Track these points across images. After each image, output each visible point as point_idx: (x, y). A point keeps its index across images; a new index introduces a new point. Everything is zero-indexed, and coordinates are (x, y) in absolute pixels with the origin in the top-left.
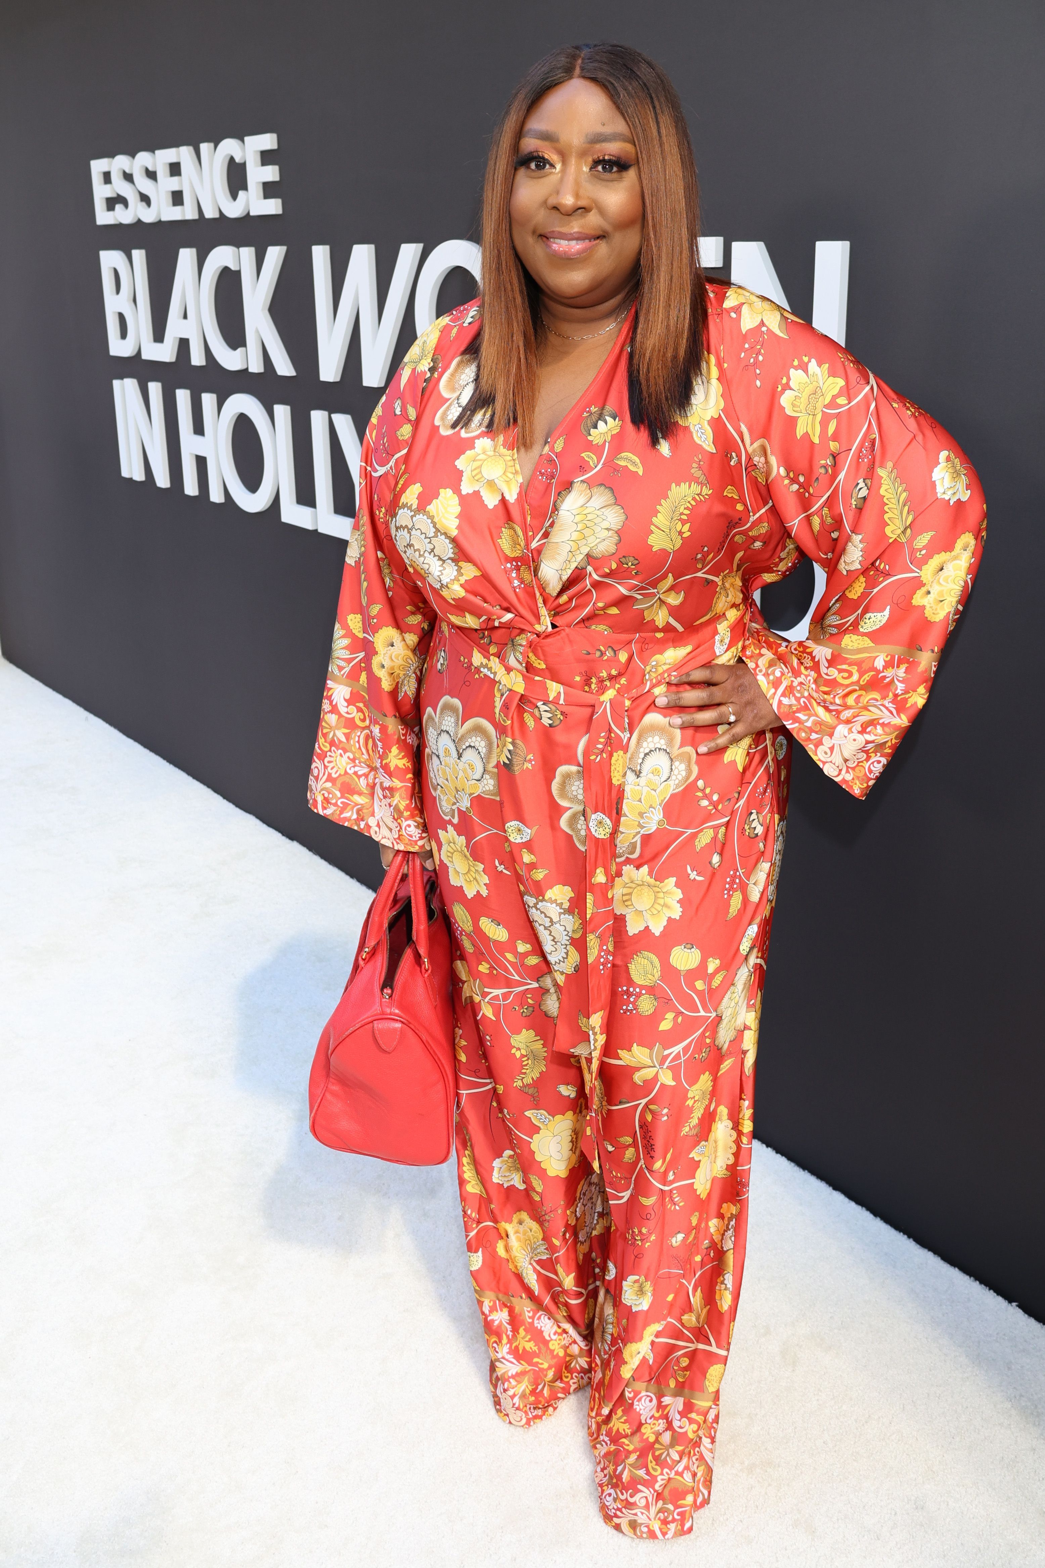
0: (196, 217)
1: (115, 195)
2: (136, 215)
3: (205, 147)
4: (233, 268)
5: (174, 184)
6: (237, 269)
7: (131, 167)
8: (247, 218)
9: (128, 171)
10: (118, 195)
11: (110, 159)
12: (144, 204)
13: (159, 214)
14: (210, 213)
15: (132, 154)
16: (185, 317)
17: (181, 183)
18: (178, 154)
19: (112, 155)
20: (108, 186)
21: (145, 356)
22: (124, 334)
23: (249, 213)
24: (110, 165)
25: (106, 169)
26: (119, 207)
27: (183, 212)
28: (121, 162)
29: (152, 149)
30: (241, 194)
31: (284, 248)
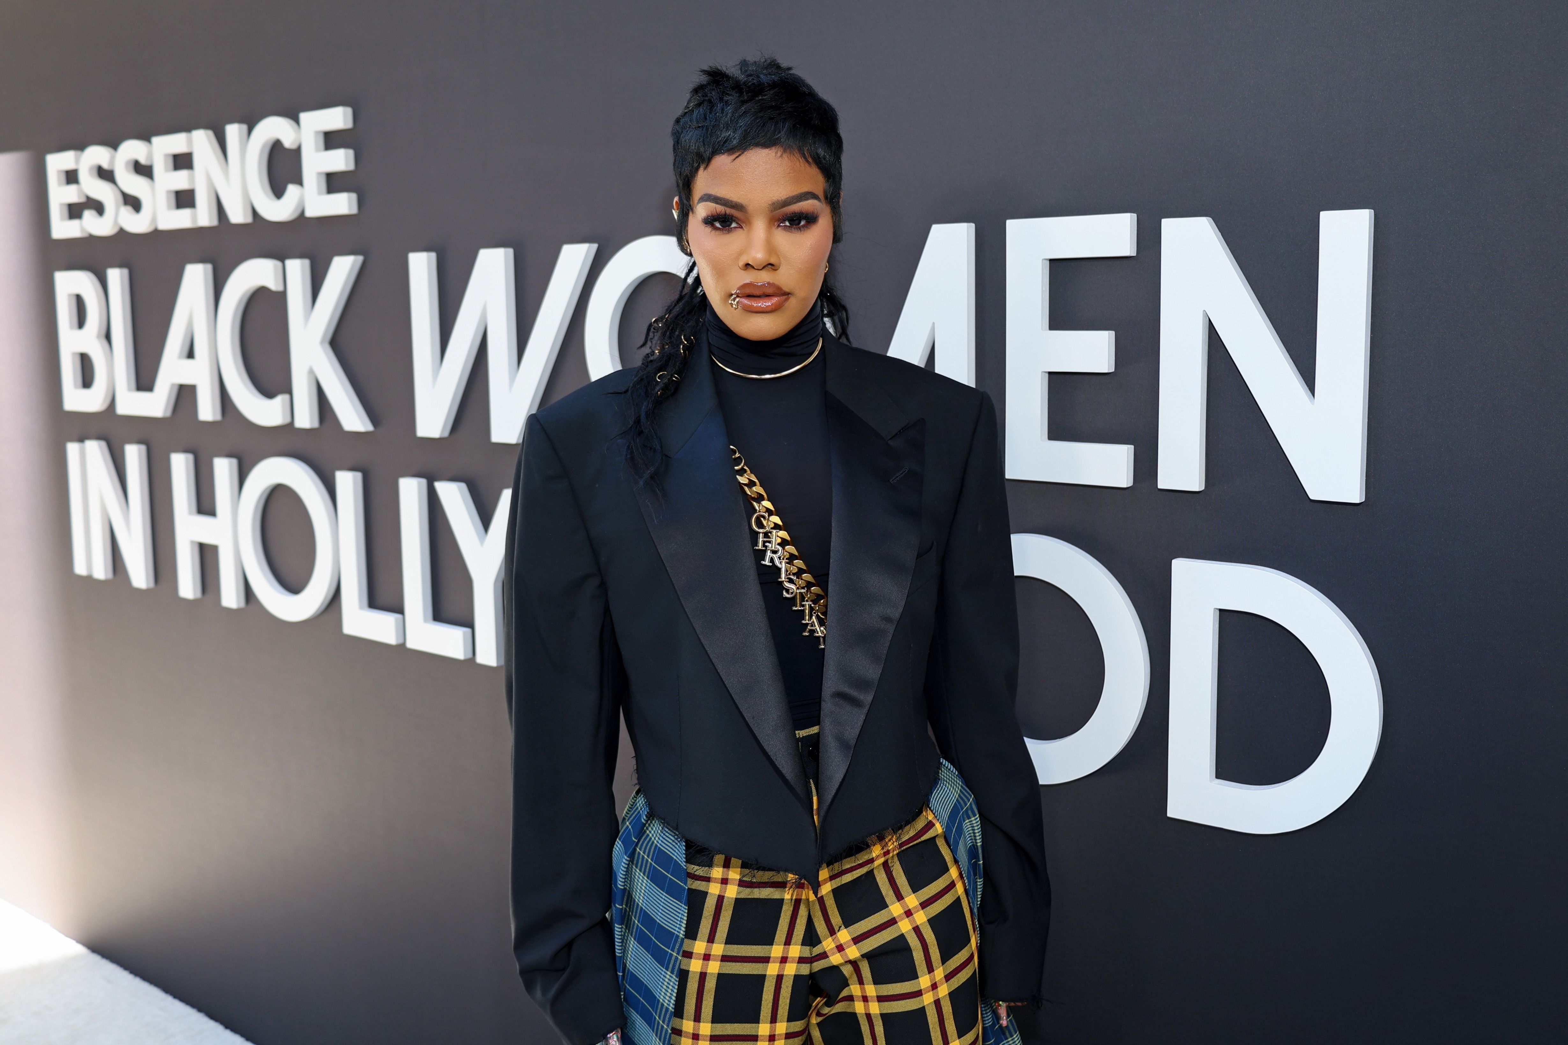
0: (215, 222)
1: (82, 200)
2: (116, 222)
3: (233, 131)
4: (273, 285)
5: (180, 180)
6: (280, 288)
7: (112, 161)
8: (301, 220)
9: (105, 166)
10: (88, 198)
11: (78, 153)
12: (129, 209)
13: (154, 219)
14: (237, 215)
15: (114, 145)
16: (191, 355)
17: (192, 179)
18: (190, 142)
19: (80, 147)
20: (73, 188)
21: (122, 409)
22: (87, 381)
23: (303, 213)
24: (77, 160)
25: (71, 166)
26: (89, 215)
27: (194, 218)
28: (97, 155)
29: (146, 137)
30: (292, 190)
31: (360, 259)
